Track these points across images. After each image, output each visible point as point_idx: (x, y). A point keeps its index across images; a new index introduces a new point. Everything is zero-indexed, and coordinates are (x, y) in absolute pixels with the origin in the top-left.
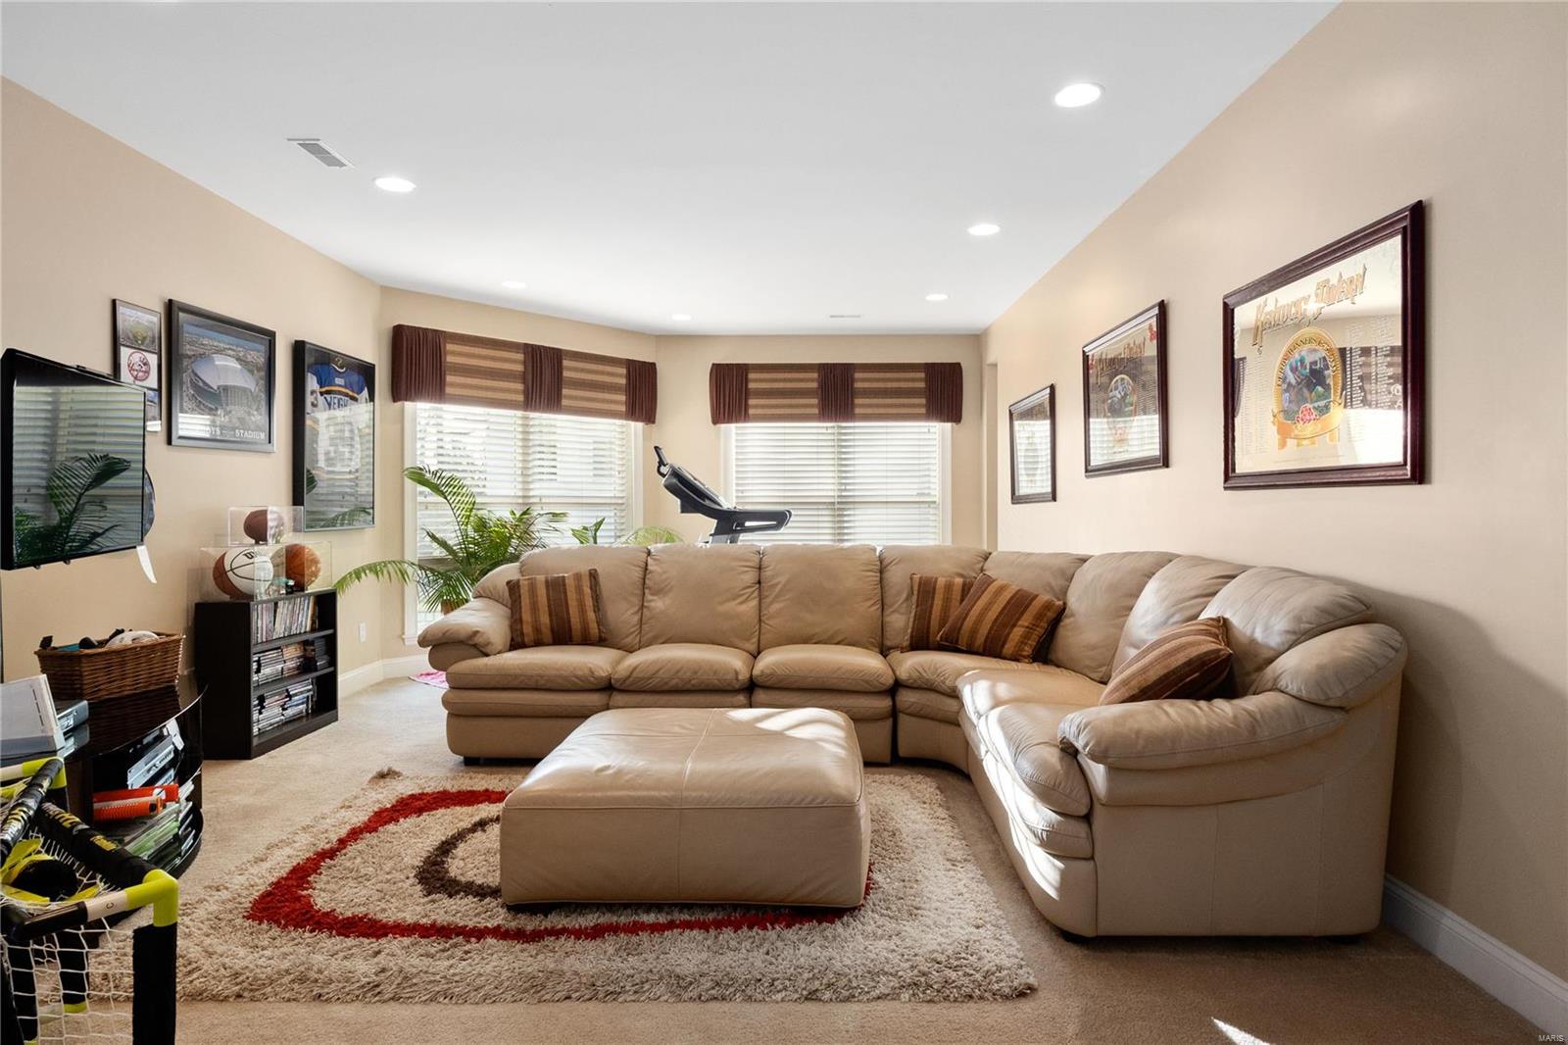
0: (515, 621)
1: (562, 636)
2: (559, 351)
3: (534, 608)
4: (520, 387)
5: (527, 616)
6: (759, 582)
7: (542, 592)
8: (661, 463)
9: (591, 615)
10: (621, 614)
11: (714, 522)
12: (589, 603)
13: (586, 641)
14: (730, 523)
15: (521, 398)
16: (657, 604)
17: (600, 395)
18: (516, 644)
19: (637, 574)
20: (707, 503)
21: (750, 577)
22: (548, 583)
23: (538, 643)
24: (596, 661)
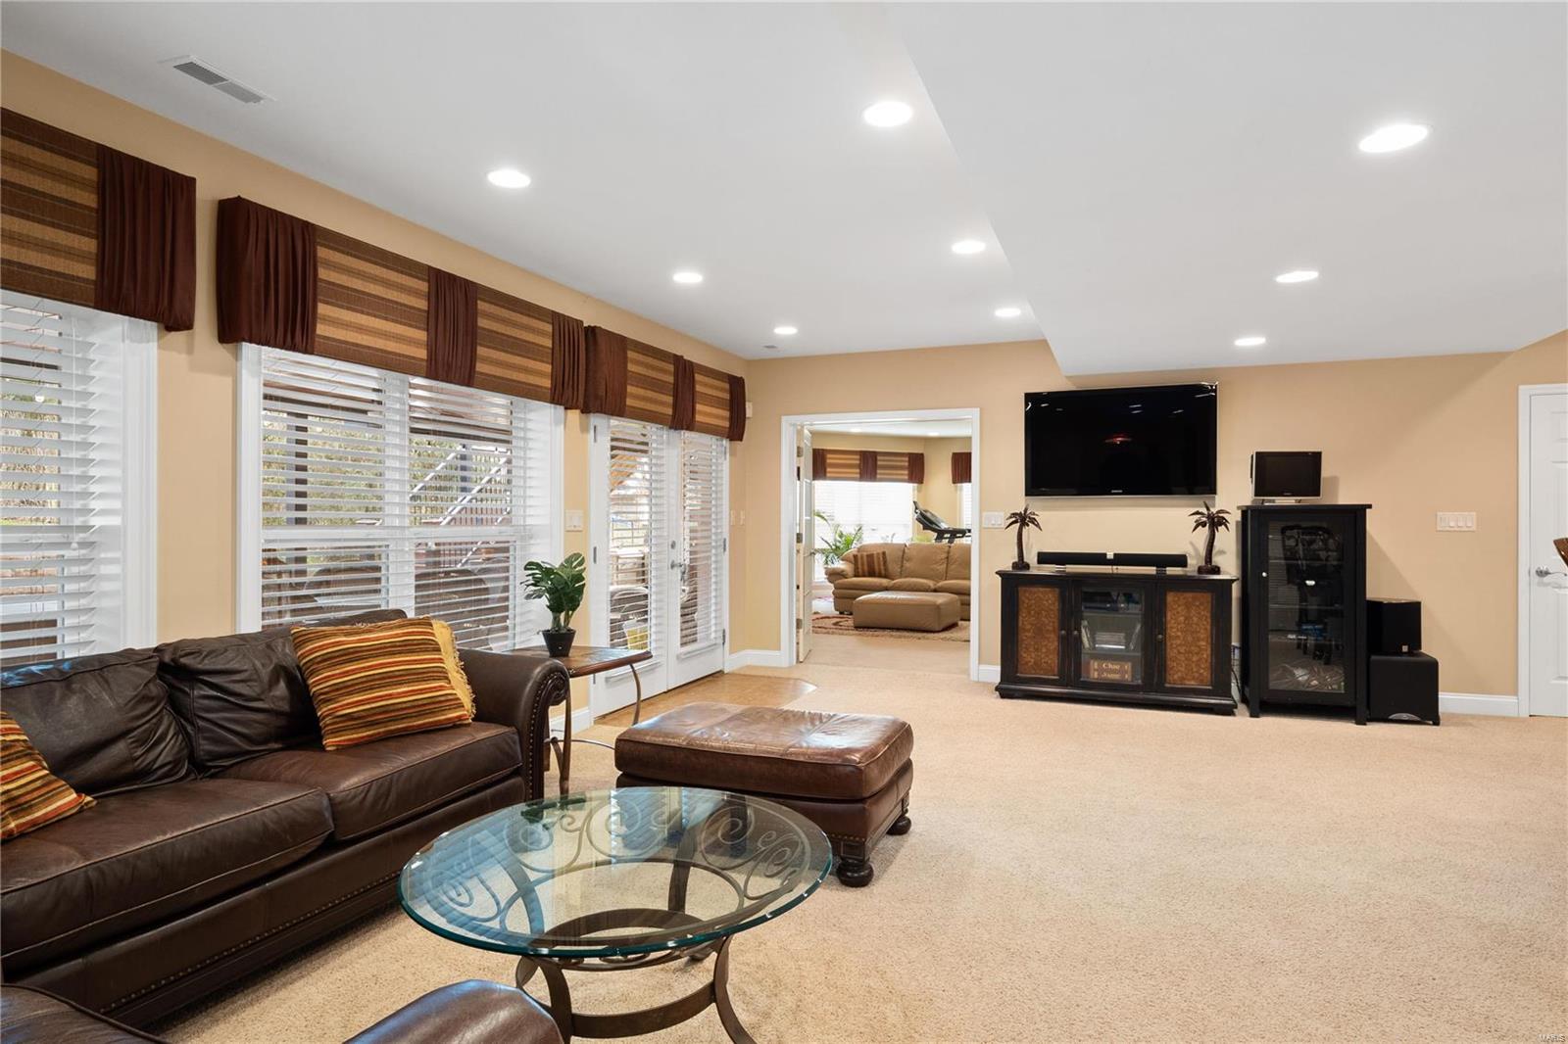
0: (856, 569)
1: (872, 574)
2: (875, 452)
3: (863, 565)
4: (858, 471)
5: (860, 566)
6: (947, 558)
7: (865, 559)
8: (916, 508)
9: (882, 567)
10: (893, 568)
11: (936, 534)
12: (882, 563)
13: (880, 576)
14: (941, 533)
15: (858, 476)
16: (907, 565)
17: (894, 472)
18: (855, 576)
19: (901, 554)
20: (934, 526)
21: (944, 556)
22: (867, 556)
23: (864, 576)
24: (884, 582)
